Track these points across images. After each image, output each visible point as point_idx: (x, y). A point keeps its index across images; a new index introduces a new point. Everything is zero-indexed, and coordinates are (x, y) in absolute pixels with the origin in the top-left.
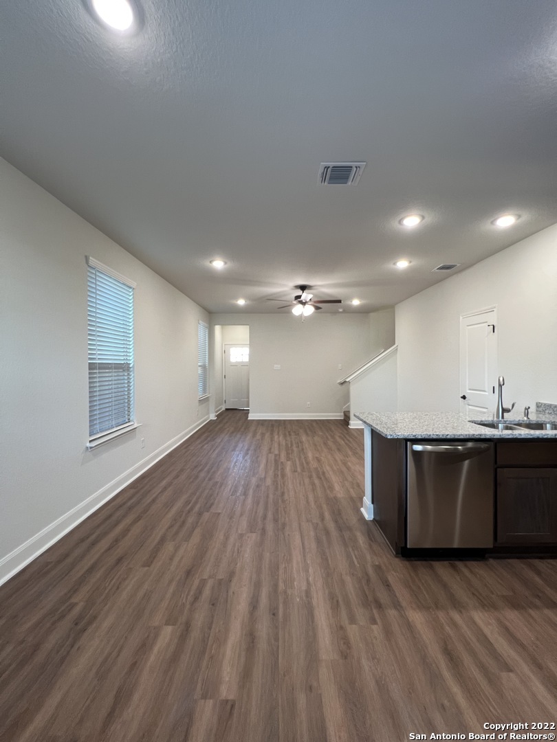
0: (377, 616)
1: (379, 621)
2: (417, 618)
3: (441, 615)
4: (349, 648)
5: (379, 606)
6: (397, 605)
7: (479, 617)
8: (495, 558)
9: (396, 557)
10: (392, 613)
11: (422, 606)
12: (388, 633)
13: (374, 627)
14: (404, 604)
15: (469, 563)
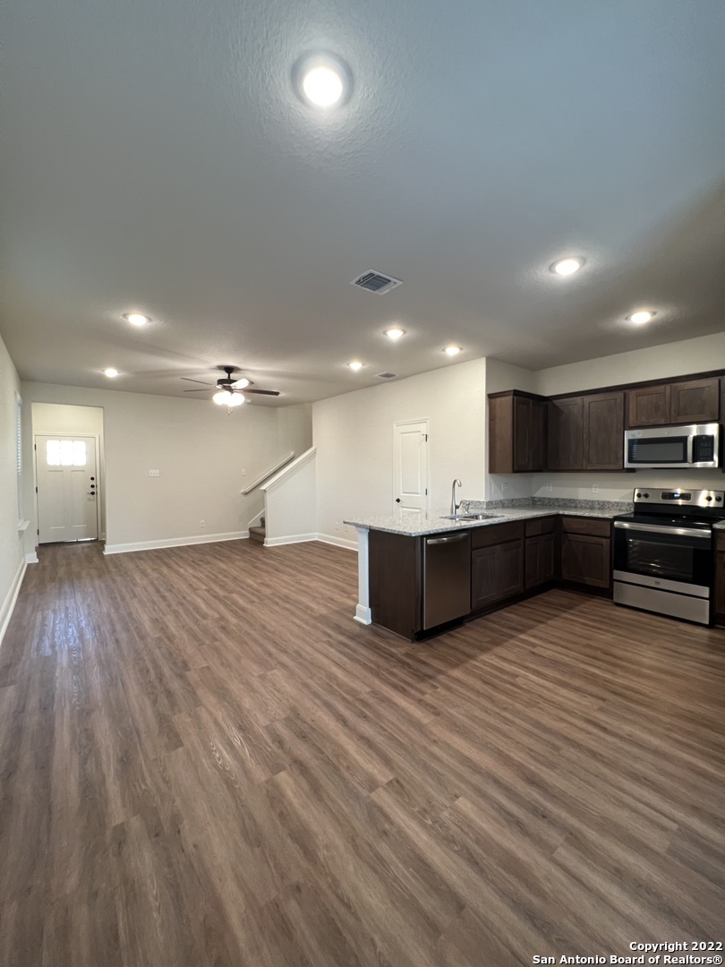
0: (435, 684)
1: (438, 685)
2: (456, 673)
3: (468, 666)
4: (435, 708)
5: (430, 677)
6: (440, 672)
7: (485, 657)
8: (469, 622)
9: (413, 642)
10: (441, 677)
11: (455, 666)
12: (448, 688)
13: (438, 690)
14: (444, 669)
15: (458, 630)
